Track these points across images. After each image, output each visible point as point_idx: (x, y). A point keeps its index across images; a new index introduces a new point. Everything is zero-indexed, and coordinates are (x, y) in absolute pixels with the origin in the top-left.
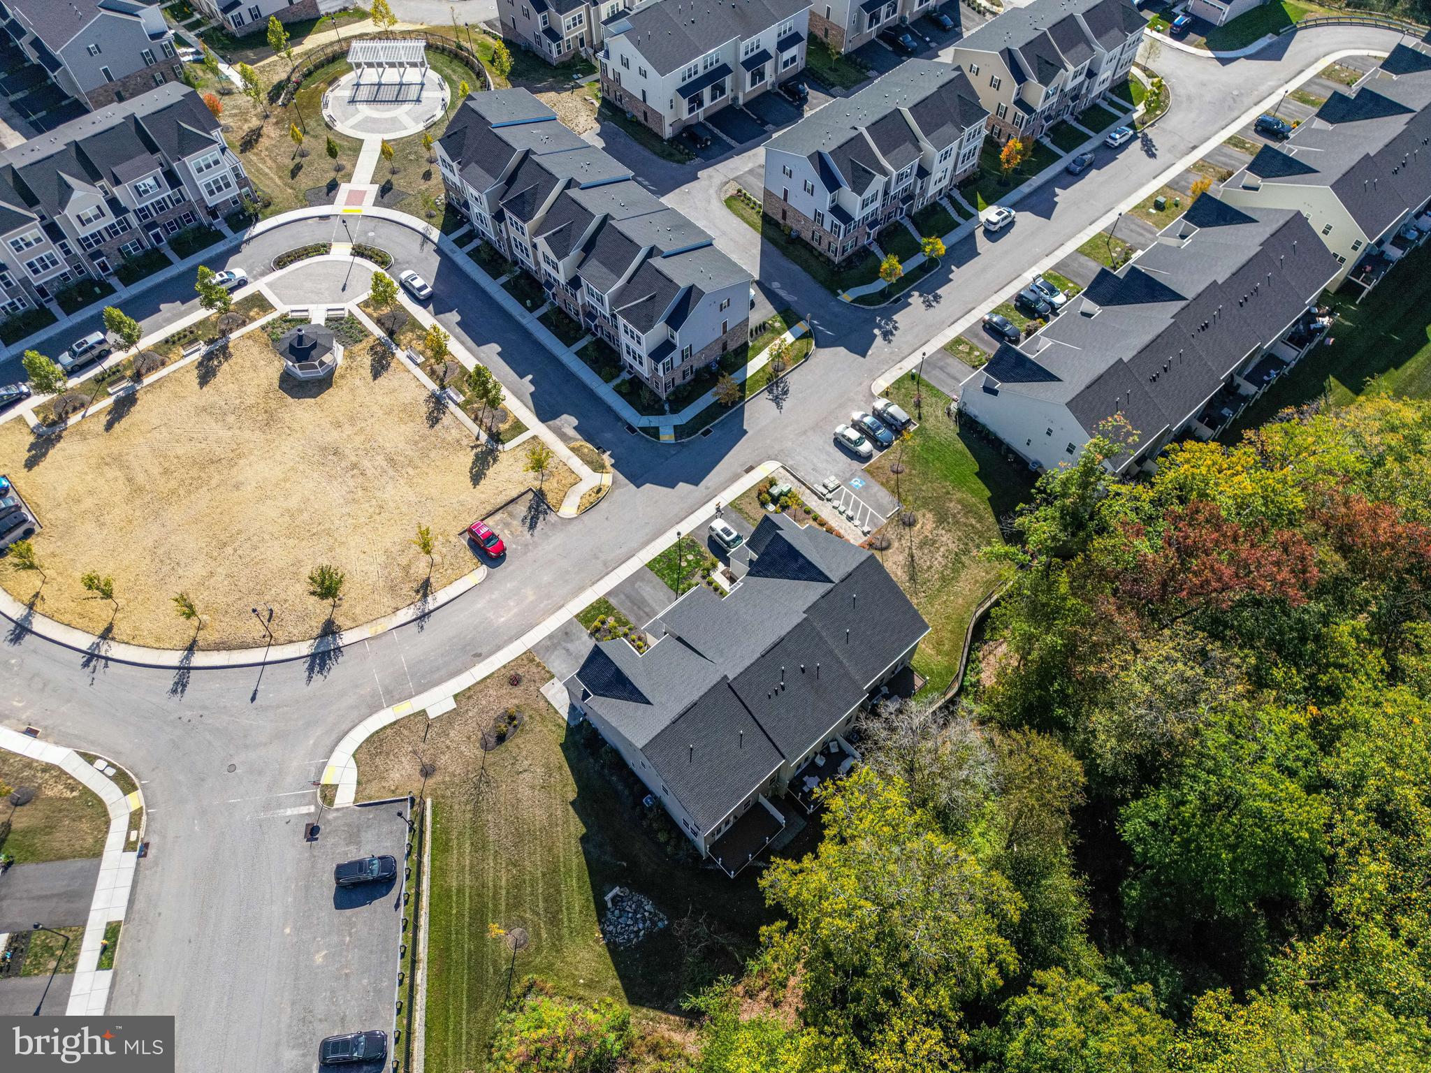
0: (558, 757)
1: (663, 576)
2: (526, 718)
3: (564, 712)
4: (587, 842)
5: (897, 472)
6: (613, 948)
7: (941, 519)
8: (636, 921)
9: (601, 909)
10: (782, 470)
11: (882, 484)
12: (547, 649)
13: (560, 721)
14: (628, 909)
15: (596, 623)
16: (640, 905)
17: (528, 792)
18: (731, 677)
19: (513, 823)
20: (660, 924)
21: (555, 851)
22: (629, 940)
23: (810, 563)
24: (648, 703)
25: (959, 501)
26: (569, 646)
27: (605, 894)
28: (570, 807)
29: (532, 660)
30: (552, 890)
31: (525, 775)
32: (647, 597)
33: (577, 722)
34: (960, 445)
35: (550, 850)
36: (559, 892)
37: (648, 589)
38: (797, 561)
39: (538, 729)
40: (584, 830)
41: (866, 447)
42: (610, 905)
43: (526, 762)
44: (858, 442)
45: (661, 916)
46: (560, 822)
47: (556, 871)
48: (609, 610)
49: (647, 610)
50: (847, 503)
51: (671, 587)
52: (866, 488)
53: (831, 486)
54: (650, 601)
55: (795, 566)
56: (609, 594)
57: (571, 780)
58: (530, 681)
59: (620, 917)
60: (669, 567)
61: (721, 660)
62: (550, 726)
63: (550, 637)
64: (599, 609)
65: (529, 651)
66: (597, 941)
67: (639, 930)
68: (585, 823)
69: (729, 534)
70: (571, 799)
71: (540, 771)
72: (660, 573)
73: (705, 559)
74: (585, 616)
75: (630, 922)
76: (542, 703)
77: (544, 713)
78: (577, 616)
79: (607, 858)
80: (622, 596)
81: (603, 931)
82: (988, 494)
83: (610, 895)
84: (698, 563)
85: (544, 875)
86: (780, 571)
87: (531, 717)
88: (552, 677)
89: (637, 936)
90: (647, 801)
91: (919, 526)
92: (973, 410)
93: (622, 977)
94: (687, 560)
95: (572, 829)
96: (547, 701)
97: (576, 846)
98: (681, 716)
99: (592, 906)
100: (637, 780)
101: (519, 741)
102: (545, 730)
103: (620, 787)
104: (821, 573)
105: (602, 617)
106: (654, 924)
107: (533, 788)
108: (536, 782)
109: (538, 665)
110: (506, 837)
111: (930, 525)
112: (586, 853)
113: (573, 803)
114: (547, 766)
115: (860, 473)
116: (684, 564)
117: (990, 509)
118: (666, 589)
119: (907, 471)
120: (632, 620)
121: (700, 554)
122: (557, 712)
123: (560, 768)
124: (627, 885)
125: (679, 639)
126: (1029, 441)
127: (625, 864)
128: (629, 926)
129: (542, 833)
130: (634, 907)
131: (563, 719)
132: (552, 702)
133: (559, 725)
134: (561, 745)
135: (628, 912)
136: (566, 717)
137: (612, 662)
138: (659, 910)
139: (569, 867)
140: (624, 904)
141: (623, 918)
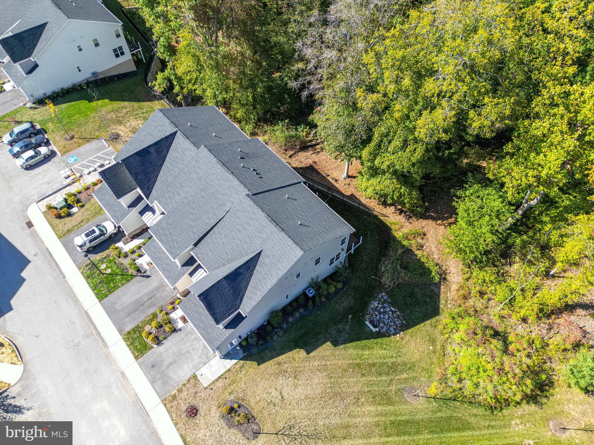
0: (270, 366)
1: (116, 287)
2: (232, 397)
3: (230, 363)
4: (337, 341)
5: (72, 137)
6: (405, 327)
7: (120, 123)
8: (385, 312)
9: (379, 335)
10: (40, 204)
11: (79, 146)
12: (165, 383)
13: (237, 366)
14: (378, 318)
15: (149, 341)
16: (376, 309)
17: (300, 390)
18: (247, 193)
19: (325, 402)
20: (386, 297)
21: (345, 366)
22: (398, 317)
23: (156, 143)
24: (259, 254)
25: (109, 112)
26: (166, 363)
27: (371, 331)
28: (312, 354)
29: (174, 397)
30: (374, 370)
31: (285, 394)
32: (133, 299)
33: (241, 352)
34: (64, 106)
35: (345, 371)
36: (374, 365)
37: (125, 299)
38: (150, 153)
39: (243, 386)
40: (329, 343)
41: (43, 150)
42: (377, 329)
43: (273, 394)
44: (37, 154)
45: (380, 296)
46: (323, 363)
47: (359, 365)
48: (138, 329)
49: (145, 299)
50: (88, 167)
51: (128, 281)
52: (78, 155)
53: (69, 173)
54: (138, 296)
55: (154, 155)
56: (120, 331)
57: (289, 354)
58: (195, 397)
59: (384, 323)
60: (108, 283)
61: (229, 204)
62: (241, 375)
63: (153, 382)
64: (134, 339)
65: (164, 401)
66: (402, 338)
67: (391, 310)
68: (324, 343)
69: (93, 232)
70: (305, 354)
71: (281, 381)
72: (110, 291)
73: (108, 256)
74: (138, 350)
75: (387, 317)
76: (219, 384)
77: (228, 381)
78: (137, 358)
79: (347, 328)
80: (127, 319)
81: (395, 334)
82: (107, 101)
83: (372, 327)
84: (110, 262)
85: (363, 375)
86: (154, 169)
87: (230, 394)
88: (195, 377)
89: (395, 312)
90: (311, 293)
91: (120, 132)
92: (39, 94)
93: (423, 320)
94: (106, 269)
95: (328, 353)
96: (217, 380)
97: (341, 350)
98: (277, 224)
99: (380, 340)
100: (296, 300)
101: (253, 401)
102: (244, 379)
103: (297, 315)
104: (167, 138)
105: (144, 335)
106: (385, 301)
107: (296, 386)
108: (291, 383)
109: (180, 391)
110: (337, 407)
111: (122, 128)
112: (345, 342)
113: (308, 353)
114: (277, 375)
115: (64, 157)
116: (109, 271)
117: (118, 102)
118: (129, 285)
119: (73, 133)
120: (152, 311)
121: (102, 261)
122: (229, 370)
123: (279, 364)
124: (363, 316)
125: (196, 245)
126: (78, 68)
127: (350, 316)
128: (389, 317)
129: (332, 377)
130: (377, 313)
131: (236, 364)
132: (219, 375)
133: (241, 367)
134: (259, 365)
135: (380, 318)
136: (234, 361)
137: (218, 282)
138: (377, 297)
139: (356, 356)
140: (375, 319)
141: (385, 321)
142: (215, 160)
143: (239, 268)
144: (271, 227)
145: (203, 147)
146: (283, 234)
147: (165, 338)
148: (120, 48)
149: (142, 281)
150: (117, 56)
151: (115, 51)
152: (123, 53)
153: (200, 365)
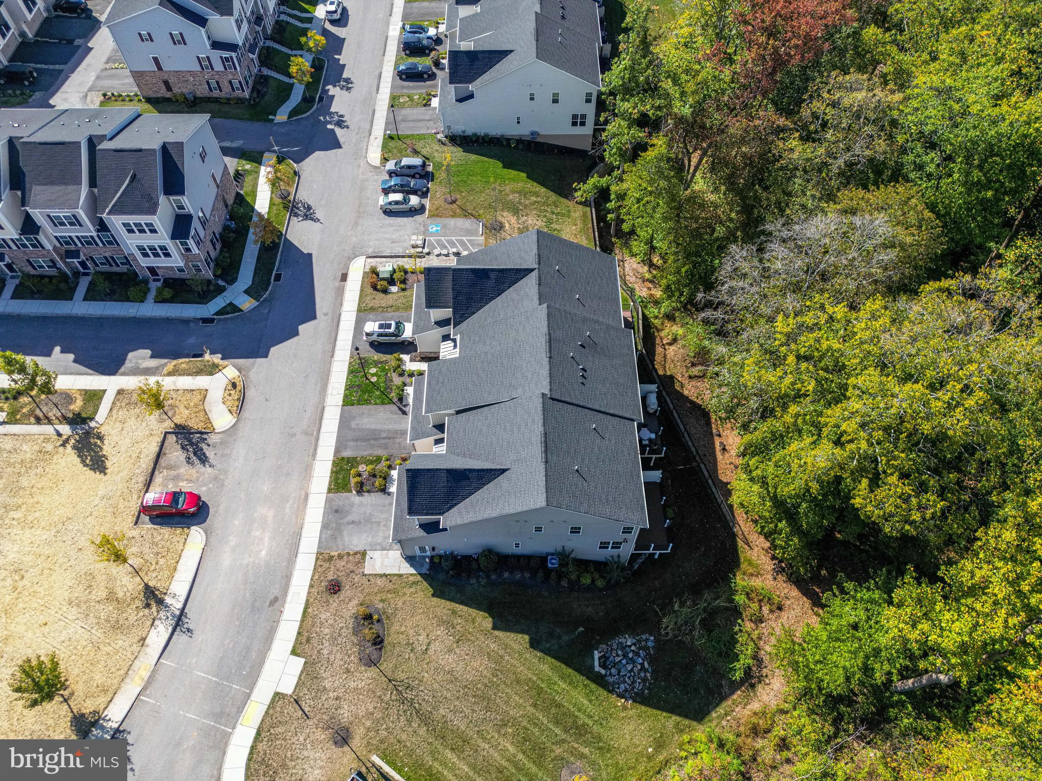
0: (443, 607)
1: (368, 402)
2: (380, 606)
3: (407, 569)
4: (538, 643)
5: (454, 202)
6: (641, 699)
7: (516, 212)
8: (632, 661)
9: (600, 680)
10: (369, 260)
11: (452, 217)
12: (334, 538)
13: (411, 578)
14: (618, 659)
15: (353, 481)
16: (623, 647)
17: (451, 658)
18: (547, 392)
19: (466, 694)
20: (650, 644)
21: (523, 678)
22: (644, 680)
23: (502, 271)
24: (503, 471)
25: (513, 192)
26: (350, 518)
27: (592, 667)
28: (497, 633)
29: (331, 558)
30: (553, 710)
31: (432, 647)
32: (373, 427)
33: (427, 566)
34: (474, 157)
35: (518, 682)
36: (559, 706)
37: (366, 420)
38: (489, 278)
39: (400, 604)
40: (527, 637)
41: (414, 200)
42: (603, 672)
43: (421, 638)
44: (406, 201)
45: (644, 637)
46: (501, 652)
47: (540, 691)
48: (352, 462)
49: (384, 435)
50: (443, 247)
51: (383, 403)
52: (444, 227)
53: (420, 243)
54: (379, 427)
55: (491, 283)
56: (337, 451)
57: (473, 612)
58: (348, 575)
59: (619, 672)
60: (364, 392)
61: (520, 391)
62: (408, 591)
63: (325, 526)
64: (341, 469)
65: (319, 554)
66: (625, 708)
67: (642, 664)
68: (522, 632)
69: (389, 326)
70: (490, 625)
71: (440, 632)
72: (360, 402)
73: (386, 362)
74: (337, 484)
75: (629, 667)
76: (380, 582)
77: (390, 586)
78: (330, 490)
79: (566, 638)
80: (351, 443)
81: (620, 696)
82: (524, 175)
83: (597, 663)
84: (383, 370)
85: (535, 705)
86: (481, 299)
87: (382, 601)
88: (364, 554)
89: (646, 671)
90: (553, 564)
91: (507, 225)
92: (458, 129)
93: (672, 711)
94: (373, 375)
95: (516, 646)
96: (381, 576)
97: (534, 657)
98: (546, 452)
99: (593, 686)
100: (528, 558)
101: (395, 627)
102: (406, 598)
103: (518, 576)
104: (518, 271)
105: (353, 472)
106: (645, 648)
107: (450, 651)
108: (448, 643)
109: (340, 557)
110: (473, 711)
111: (513, 220)
112: (547, 652)
113: (495, 627)
114: (442, 622)
115: (429, 221)
116: (374, 379)
117: (535, 184)
118: (381, 408)
119: (458, 196)
120: (379, 452)
121: (376, 363)
122: (400, 576)
123: (454, 612)
124: (599, 642)
125: (458, 412)
126: (518, 118)
127: (581, 629)
128: (632, 670)
129: (497, 676)
130: (620, 652)
131: (411, 575)
132: (387, 572)
133: (414, 583)
134: (433, 595)
135: (620, 661)
136: (413, 571)
137: (437, 470)
138: (638, 635)
139: (546, 678)
140: (611, 659)
141: (622, 670)
142: (545, 329)
143: (470, 470)
144: (537, 450)
145: (545, 305)
146: (542, 466)
147: (369, 491)
148: (584, 116)
149: (396, 414)
150: (574, 124)
151: (575, 117)
152: (583, 124)
153: (378, 547)
